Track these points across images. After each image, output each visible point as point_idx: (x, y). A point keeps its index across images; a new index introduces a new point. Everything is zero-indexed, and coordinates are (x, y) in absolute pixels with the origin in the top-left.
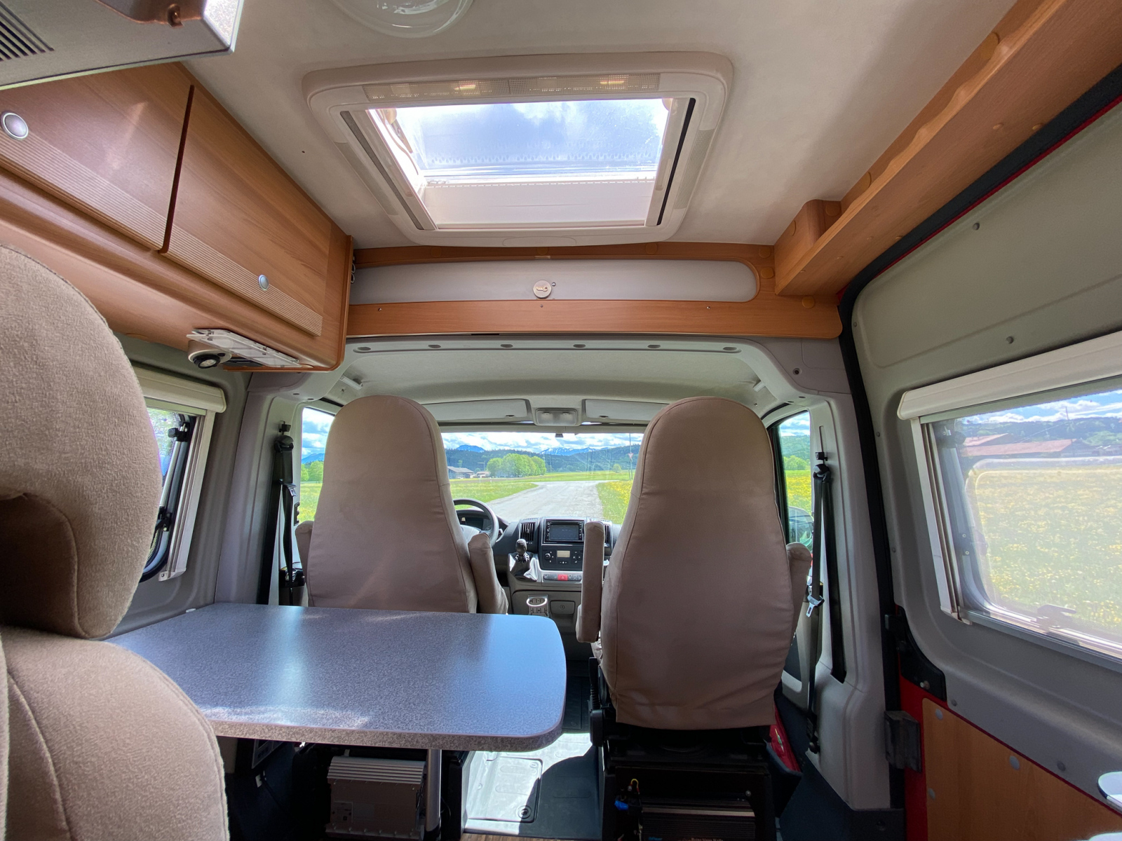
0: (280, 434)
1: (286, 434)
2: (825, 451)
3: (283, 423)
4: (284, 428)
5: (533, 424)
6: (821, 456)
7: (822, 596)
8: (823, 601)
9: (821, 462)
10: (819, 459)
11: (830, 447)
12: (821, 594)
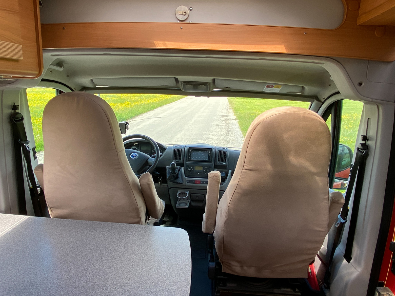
0: (13, 111)
1: (17, 111)
2: (368, 135)
3: (13, 104)
4: (15, 107)
5: (180, 90)
6: (365, 138)
7: (347, 217)
8: (347, 221)
9: (364, 142)
10: (363, 140)
11: (372, 133)
12: (346, 216)
